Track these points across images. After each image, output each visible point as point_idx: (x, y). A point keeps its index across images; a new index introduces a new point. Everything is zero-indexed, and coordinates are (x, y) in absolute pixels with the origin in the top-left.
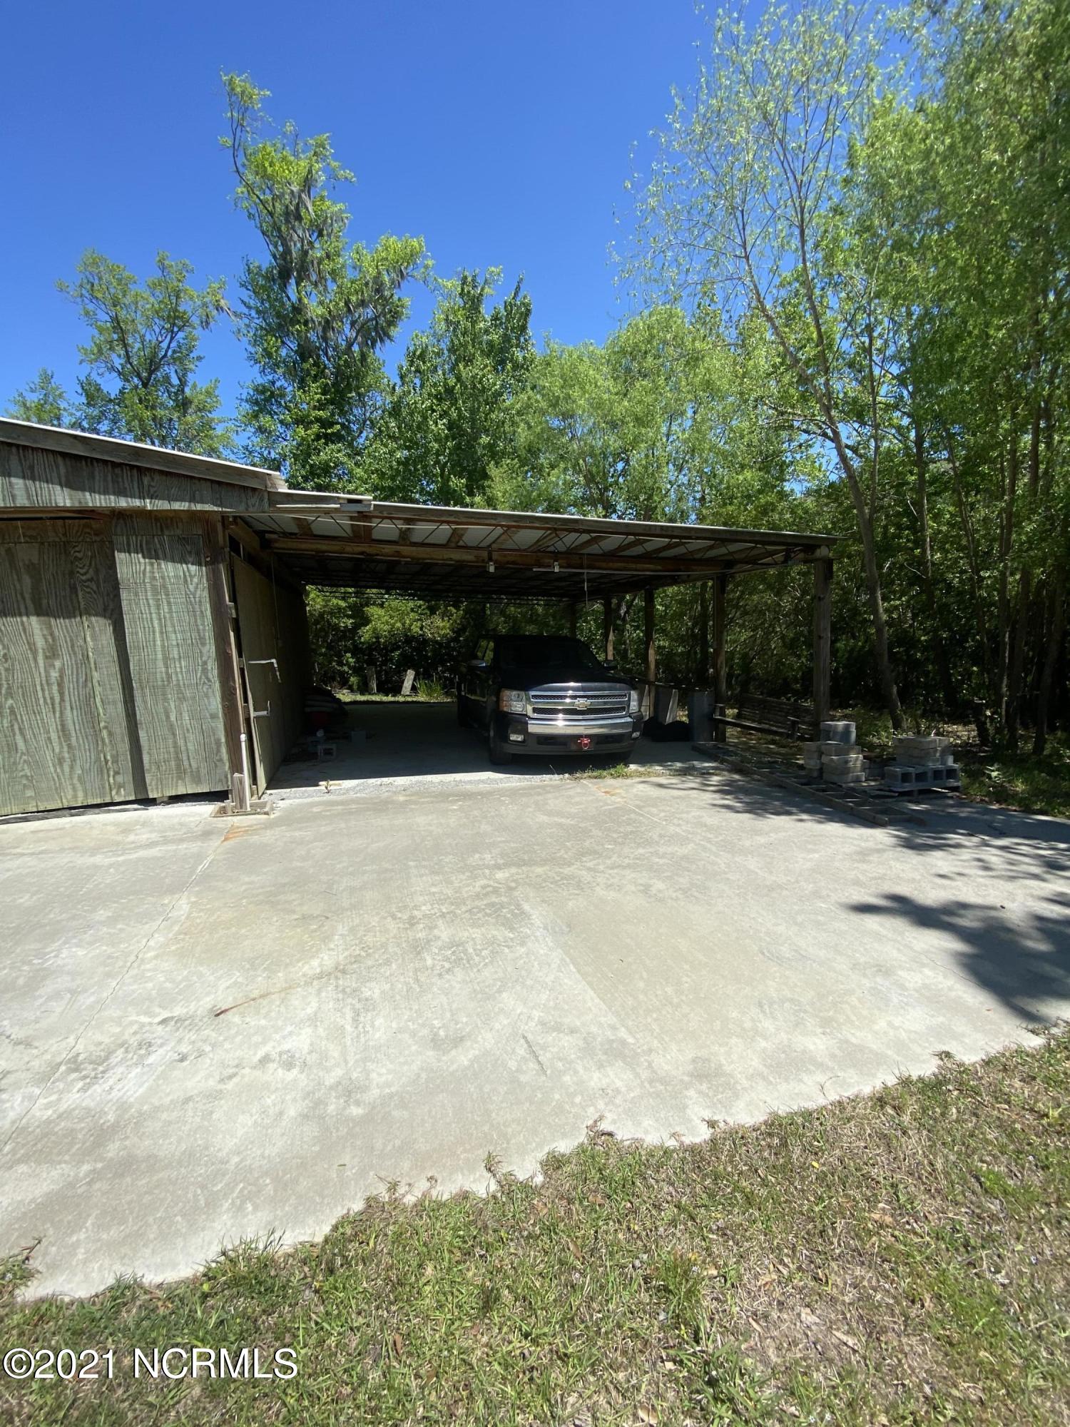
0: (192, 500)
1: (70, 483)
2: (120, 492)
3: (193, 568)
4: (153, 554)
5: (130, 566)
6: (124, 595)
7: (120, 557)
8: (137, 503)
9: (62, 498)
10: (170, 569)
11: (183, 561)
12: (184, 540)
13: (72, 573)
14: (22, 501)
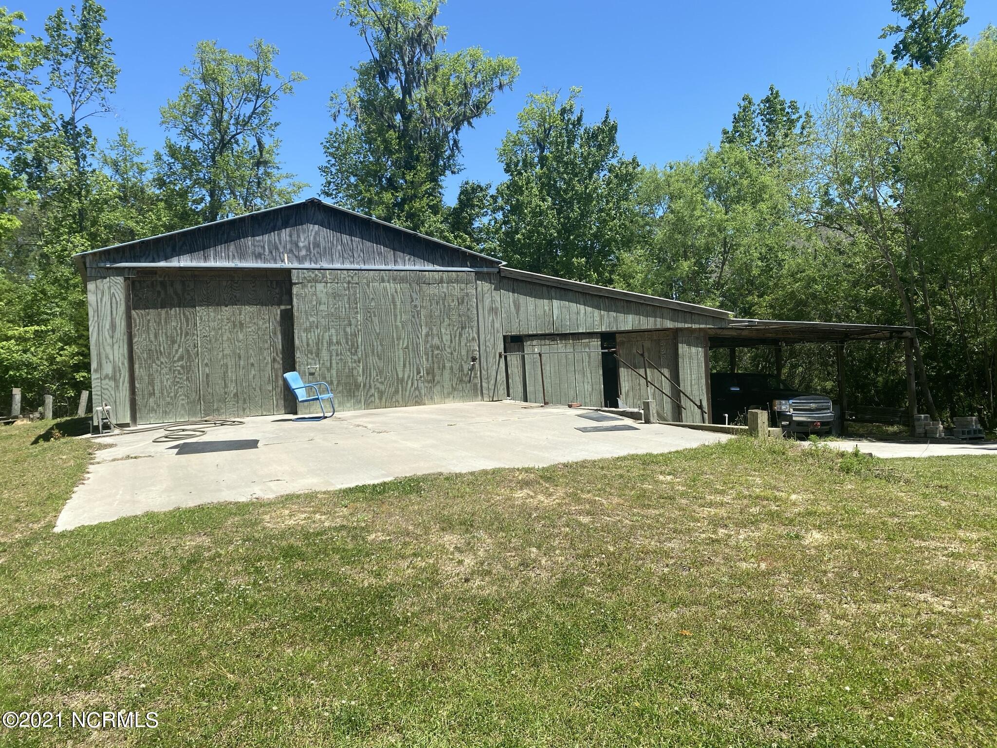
0: (706, 324)
1: (672, 320)
2: (685, 322)
3: (700, 349)
4: (689, 344)
5: (683, 349)
6: (680, 360)
7: (680, 345)
8: (690, 325)
9: (669, 324)
10: (694, 350)
11: (697, 347)
12: (697, 338)
13: (659, 352)
14: (659, 326)
